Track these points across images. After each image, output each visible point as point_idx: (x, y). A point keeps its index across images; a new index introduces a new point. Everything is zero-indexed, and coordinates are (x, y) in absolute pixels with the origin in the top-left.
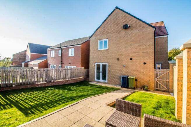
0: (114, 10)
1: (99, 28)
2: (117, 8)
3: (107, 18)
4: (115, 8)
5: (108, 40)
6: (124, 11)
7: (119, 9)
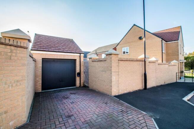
0: (132, 27)
1: (122, 39)
2: (134, 25)
3: (128, 32)
4: (133, 25)
5: (129, 48)
6: (140, 27)
7: (136, 26)
